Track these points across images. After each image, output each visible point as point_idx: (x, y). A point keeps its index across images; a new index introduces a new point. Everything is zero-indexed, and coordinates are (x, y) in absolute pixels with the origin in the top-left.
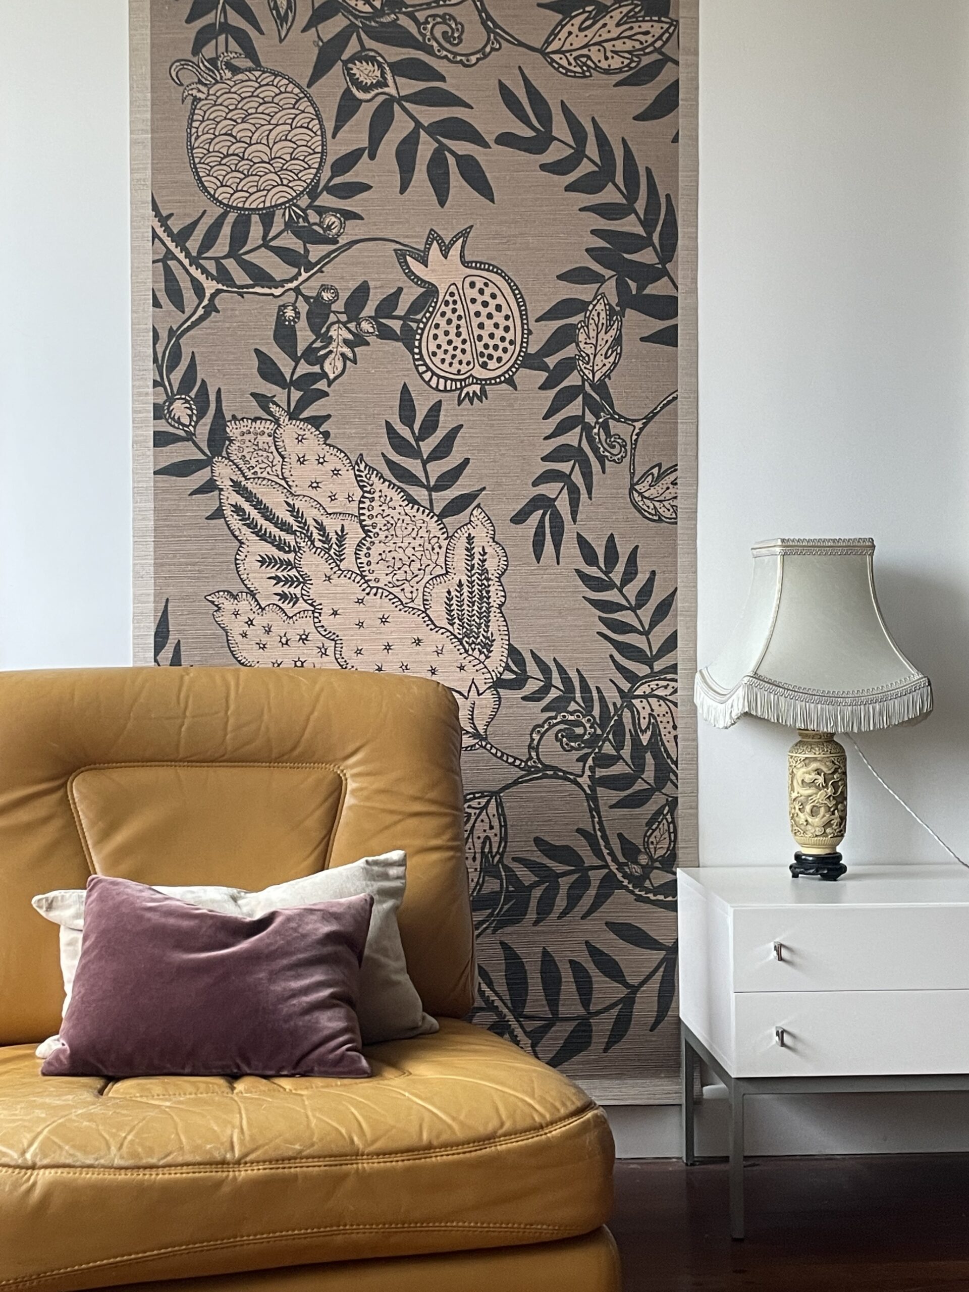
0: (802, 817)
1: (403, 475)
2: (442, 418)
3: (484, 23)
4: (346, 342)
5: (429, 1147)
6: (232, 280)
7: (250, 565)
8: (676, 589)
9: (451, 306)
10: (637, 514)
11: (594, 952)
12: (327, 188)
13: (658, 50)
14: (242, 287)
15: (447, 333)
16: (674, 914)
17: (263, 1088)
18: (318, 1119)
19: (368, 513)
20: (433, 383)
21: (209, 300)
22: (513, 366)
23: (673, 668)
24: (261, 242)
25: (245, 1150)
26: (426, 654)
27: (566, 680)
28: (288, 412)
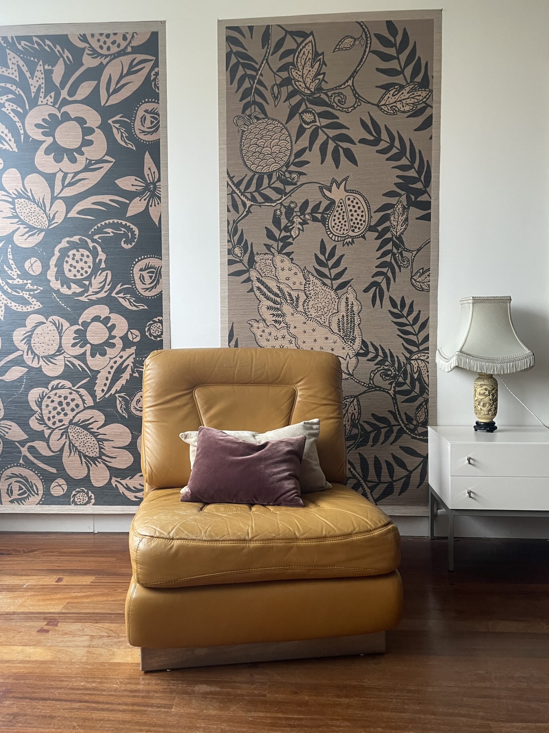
0: (479, 407)
1: (322, 275)
2: (336, 252)
3: (354, 95)
4: (300, 223)
6: (257, 200)
7: (263, 309)
8: (429, 318)
9: (340, 208)
10: (414, 288)
11: (394, 457)
12: (293, 163)
14: (260, 203)
15: (339, 218)
16: (426, 444)
17: (262, 510)
18: (282, 524)
19: (308, 289)
20: (333, 238)
21: (248, 209)
22: (364, 231)
23: (427, 349)
24: (267, 185)
25: (253, 535)
26: (330, 343)
27: (384, 353)
28: (278, 251)
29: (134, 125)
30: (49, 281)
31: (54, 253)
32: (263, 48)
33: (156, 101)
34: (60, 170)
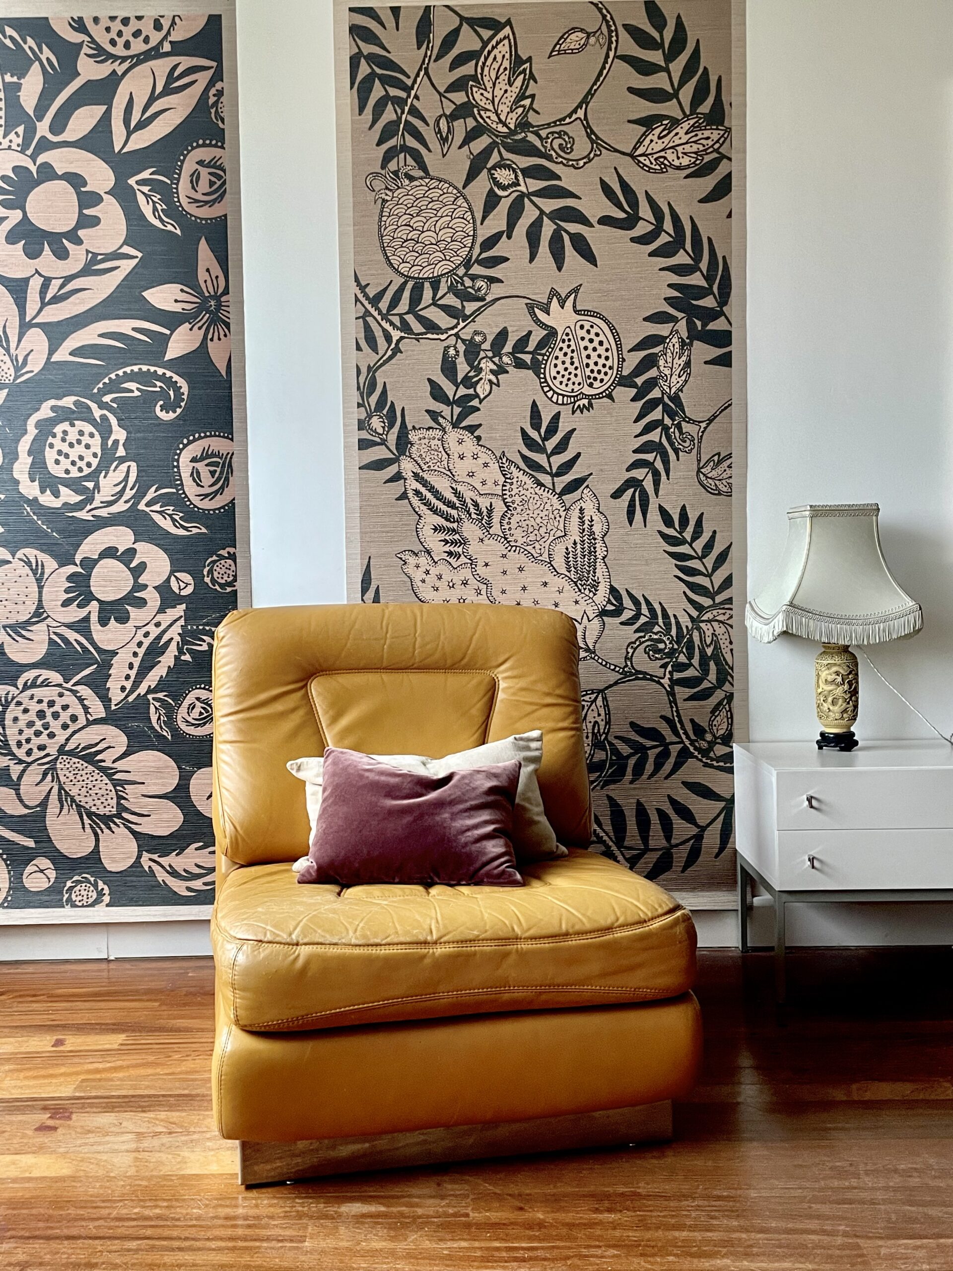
0: (826, 706)
1: (534, 466)
2: (560, 424)
3: (589, 136)
4: (492, 371)
5: (567, 934)
6: (412, 329)
7: (427, 532)
8: (731, 543)
9: (567, 343)
10: (703, 490)
11: (673, 802)
12: (477, 261)
13: (717, 151)
14: (418, 334)
15: (563, 363)
16: (731, 775)
17: (448, 892)
18: (489, 914)
19: (509, 493)
20: (554, 399)
21: (396, 344)
22: (611, 385)
23: (730, 600)
24: (431, 302)
25: (440, 934)
26: (551, 593)
27: (652, 610)
28: (452, 423)
29: (177, 189)
30: (17, 482)
31: (26, 430)
32: (419, 48)
33: (219, 144)
34: (37, 272)
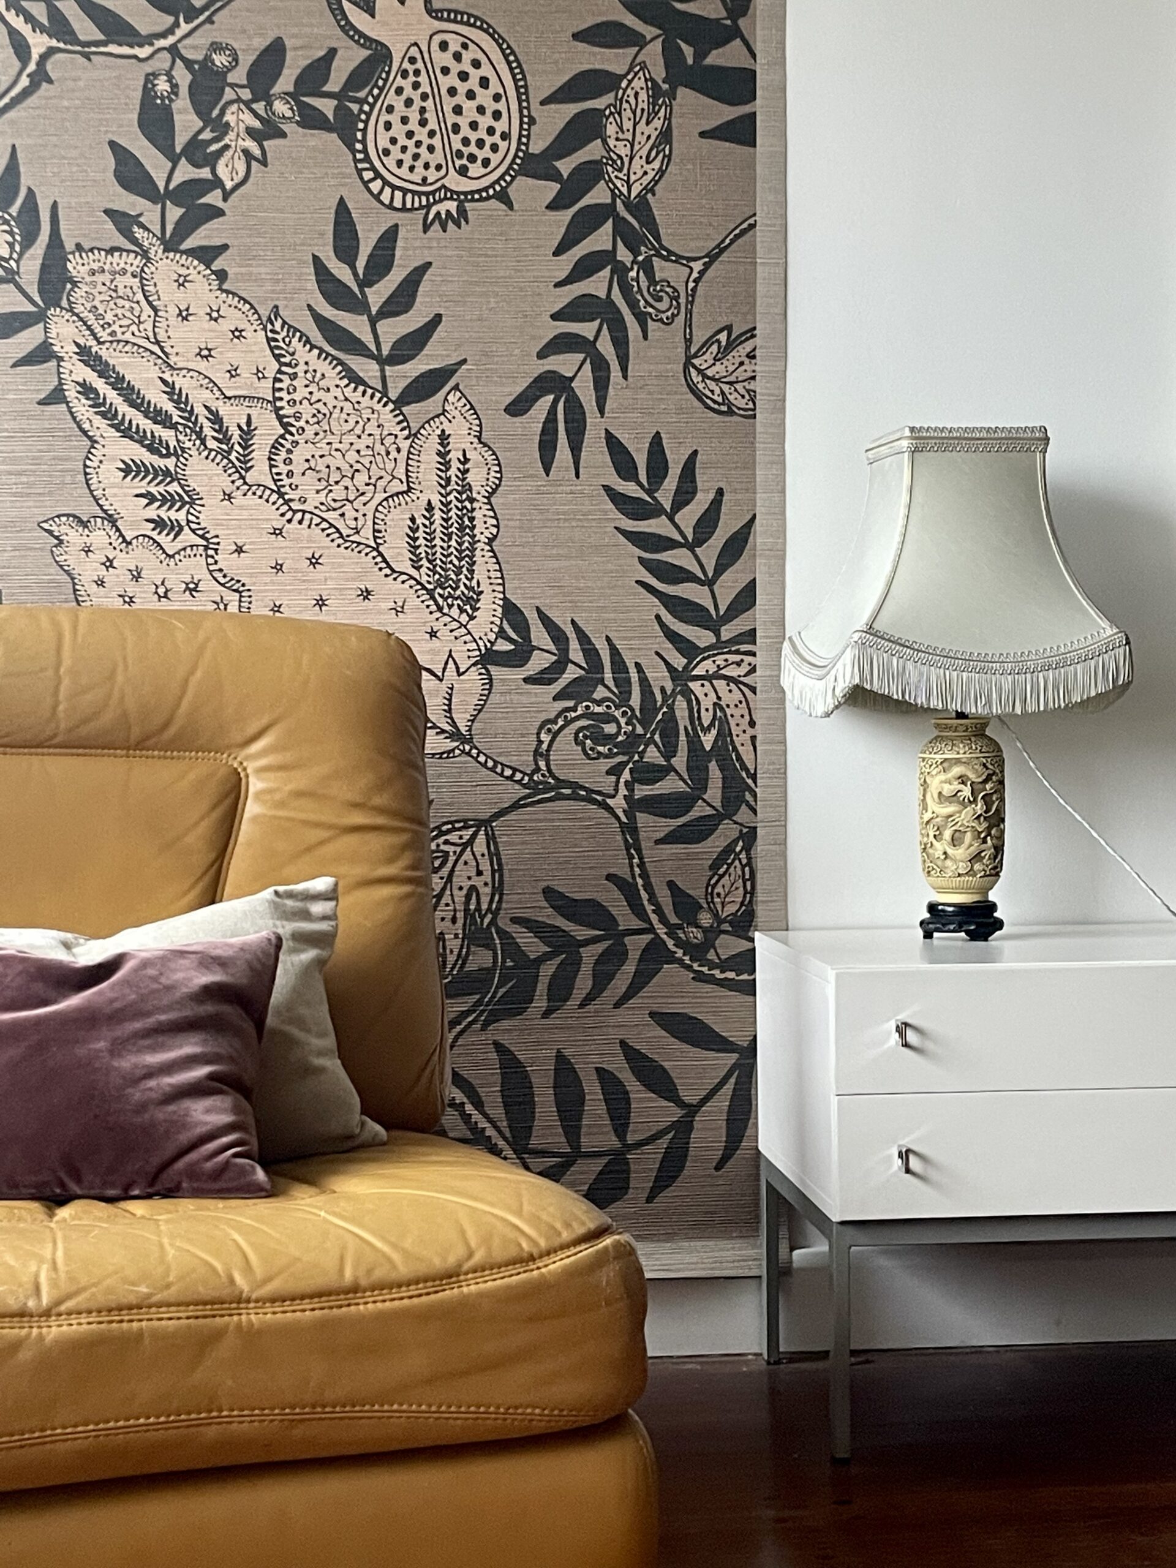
0: (939, 847)
1: (342, 339)
2: (398, 253)
4: (250, 132)
5: (355, 1289)
6: (72, 33)
8: (754, 516)
9: (412, 78)
10: (697, 403)
11: (631, 1054)
14: (89, 44)
15: (405, 120)
16: (750, 999)
18: (179, 1249)
19: (287, 397)
21: (38, 64)
22: (506, 172)
23: (750, 636)
25: (56, 1294)
26: (380, 612)
27: (590, 652)
28: (162, 239)
